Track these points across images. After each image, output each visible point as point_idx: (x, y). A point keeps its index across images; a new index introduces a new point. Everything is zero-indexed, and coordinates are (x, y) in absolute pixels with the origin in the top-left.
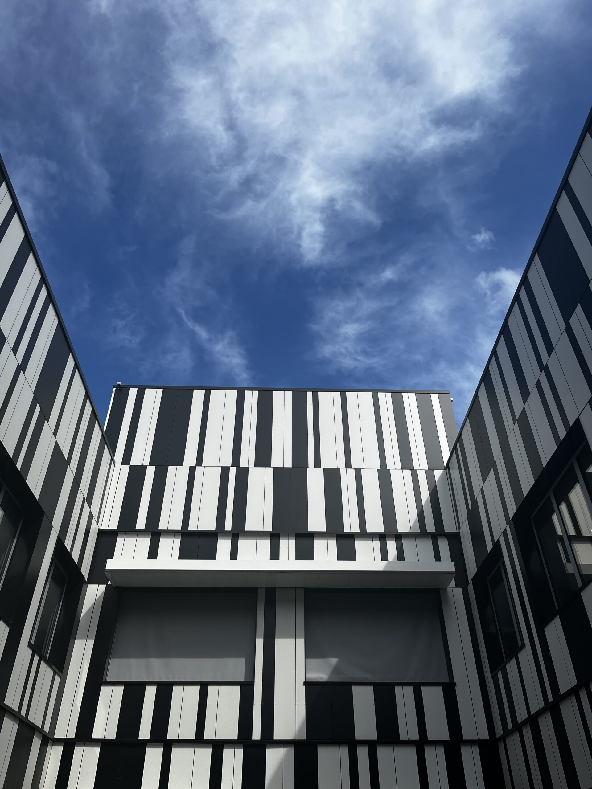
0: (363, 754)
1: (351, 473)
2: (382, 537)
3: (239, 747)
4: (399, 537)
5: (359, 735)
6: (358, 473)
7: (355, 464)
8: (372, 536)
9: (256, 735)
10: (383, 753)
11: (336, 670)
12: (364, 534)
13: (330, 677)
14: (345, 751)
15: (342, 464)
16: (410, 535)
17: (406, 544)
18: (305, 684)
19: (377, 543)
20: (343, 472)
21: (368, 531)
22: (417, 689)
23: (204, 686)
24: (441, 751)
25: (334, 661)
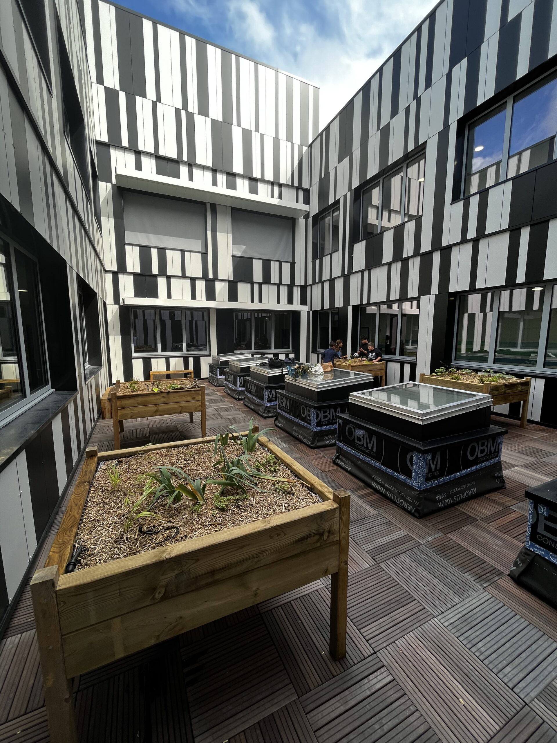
0: (256, 287)
1: (258, 135)
2: (272, 184)
3: (203, 281)
4: (280, 185)
5: (255, 280)
6: (262, 136)
7: (261, 130)
8: (267, 182)
9: (211, 276)
10: (264, 287)
11: (244, 252)
12: (263, 181)
13: (241, 255)
14: (249, 285)
15: (253, 129)
16: (286, 185)
17: (283, 189)
18: (233, 256)
19: (269, 187)
20: (254, 133)
21: (265, 179)
22: (280, 263)
23: (183, 252)
24: (286, 288)
25: (244, 247)
